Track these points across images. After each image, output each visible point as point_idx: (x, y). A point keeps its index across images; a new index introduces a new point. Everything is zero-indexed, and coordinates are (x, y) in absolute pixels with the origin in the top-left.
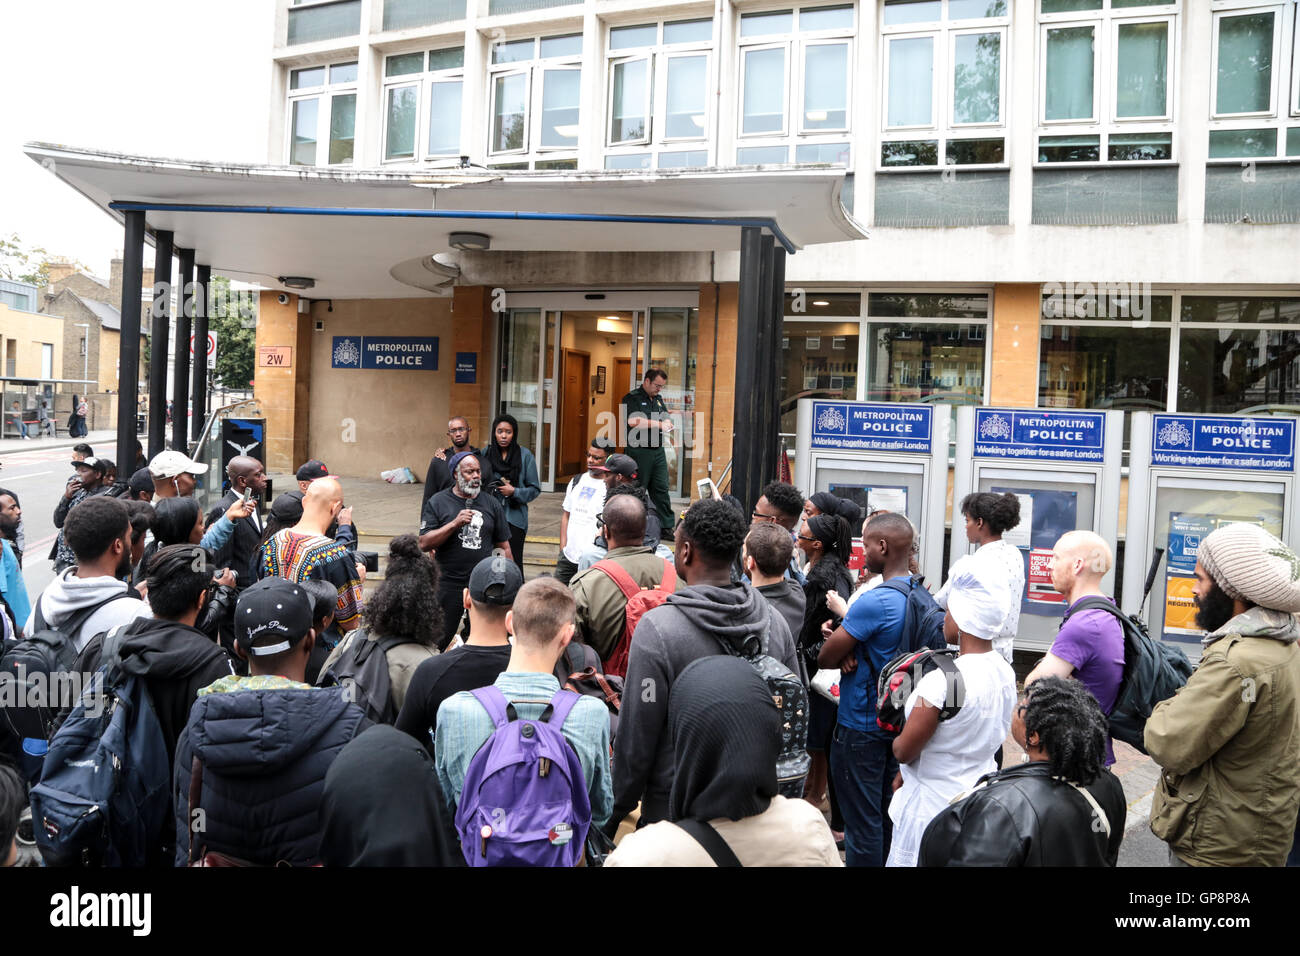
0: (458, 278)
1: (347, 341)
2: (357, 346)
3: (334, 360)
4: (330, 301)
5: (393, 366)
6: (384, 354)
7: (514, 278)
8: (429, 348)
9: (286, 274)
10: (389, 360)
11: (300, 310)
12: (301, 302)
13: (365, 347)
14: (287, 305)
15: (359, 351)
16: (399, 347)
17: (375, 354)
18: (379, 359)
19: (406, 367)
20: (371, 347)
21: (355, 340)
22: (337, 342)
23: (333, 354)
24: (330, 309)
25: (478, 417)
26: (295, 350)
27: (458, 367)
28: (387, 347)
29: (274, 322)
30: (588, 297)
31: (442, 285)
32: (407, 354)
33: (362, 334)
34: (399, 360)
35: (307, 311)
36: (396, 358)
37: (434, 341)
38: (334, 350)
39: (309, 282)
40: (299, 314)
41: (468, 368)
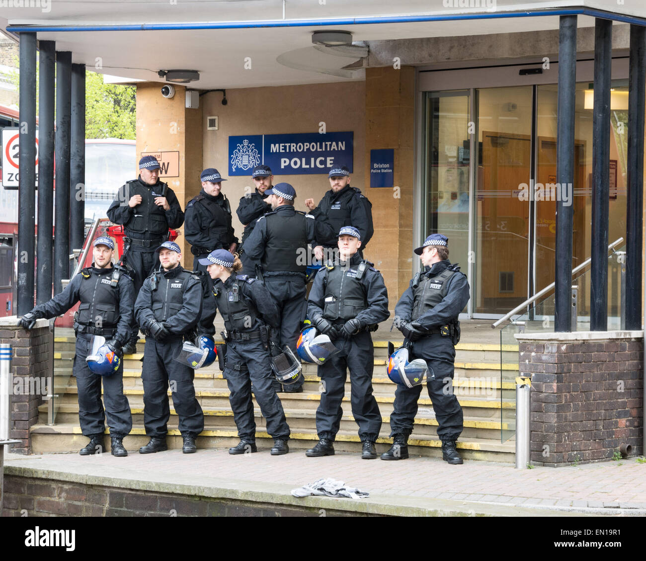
0: (367, 58)
1: (246, 142)
2: (258, 147)
3: (230, 166)
4: (223, 91)
5: (301, 171)
6: (290, 155)
7: (430, 55)
8: (342, 146)
9: (166, 67)
10: (295, 163)
11: (188, 105)
12: (188, 94)
13: (268, 148)
14: (172, 98)
15: (260, 153)
16: (307, 146)
17: (279, 156)
18: (284, 163)
19: (316, 171)
20: (274, 148)
21: (255, 140)
22: (234, 142)
23: (230, 158)
24: (224, 102)
25: (397, 229)
26: (183, 154)
27: (372, 168)
28: (293, 147)
29: (157, 121)
30: (522, 72)
31: (349, 67)
32: (316, 155)
33: (262, 132)
34: (308, 162)
35: (197, 106)
36: (304, 160)
37: (347, 137)
38: (231, 153)
39: (193, 74)
40: (188, 111)
41: (384, 168)
